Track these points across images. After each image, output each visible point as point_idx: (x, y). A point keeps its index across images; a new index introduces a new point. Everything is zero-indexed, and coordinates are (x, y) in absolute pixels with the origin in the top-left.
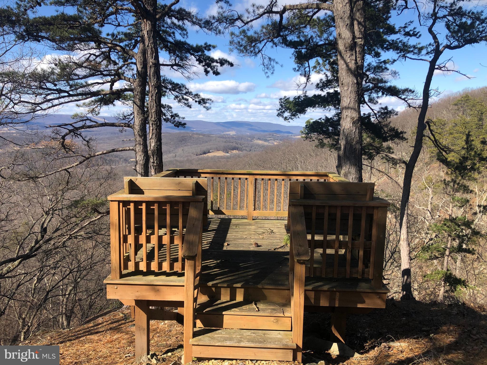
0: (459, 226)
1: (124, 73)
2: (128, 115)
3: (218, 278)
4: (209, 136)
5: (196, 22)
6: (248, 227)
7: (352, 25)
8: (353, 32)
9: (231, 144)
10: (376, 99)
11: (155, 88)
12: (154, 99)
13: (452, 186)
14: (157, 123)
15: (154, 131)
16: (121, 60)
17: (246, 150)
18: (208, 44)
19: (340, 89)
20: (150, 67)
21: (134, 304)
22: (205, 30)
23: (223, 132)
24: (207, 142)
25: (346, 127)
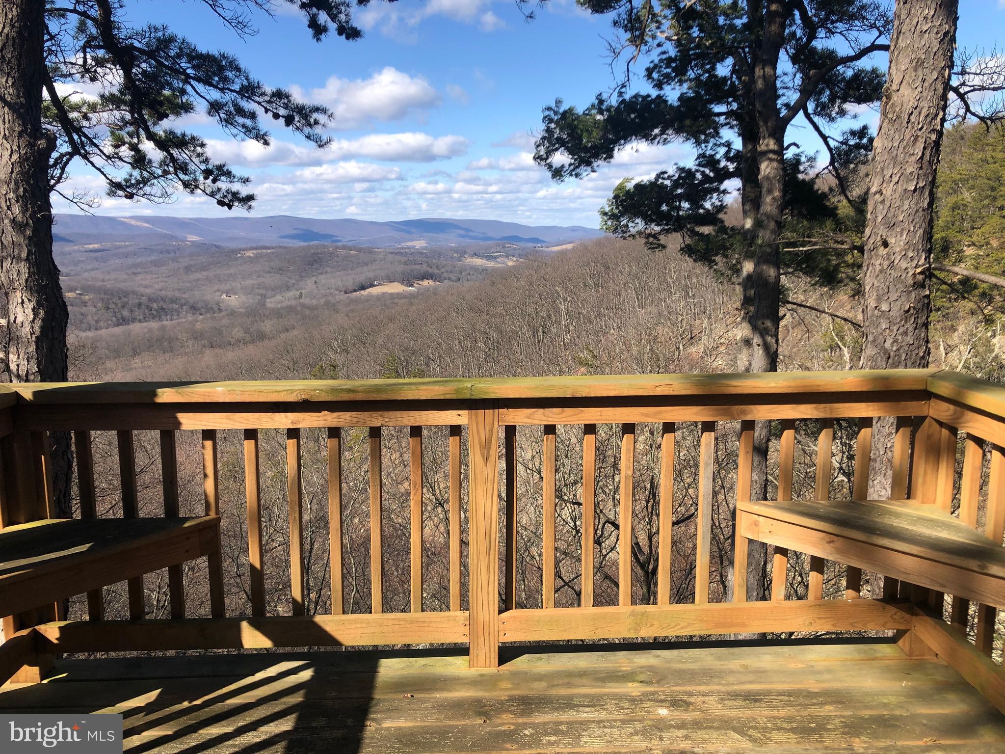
4: (370, 251)
9: (418, 267)
17: (449, 279)
23: (400, 242)
24: (367, 264)
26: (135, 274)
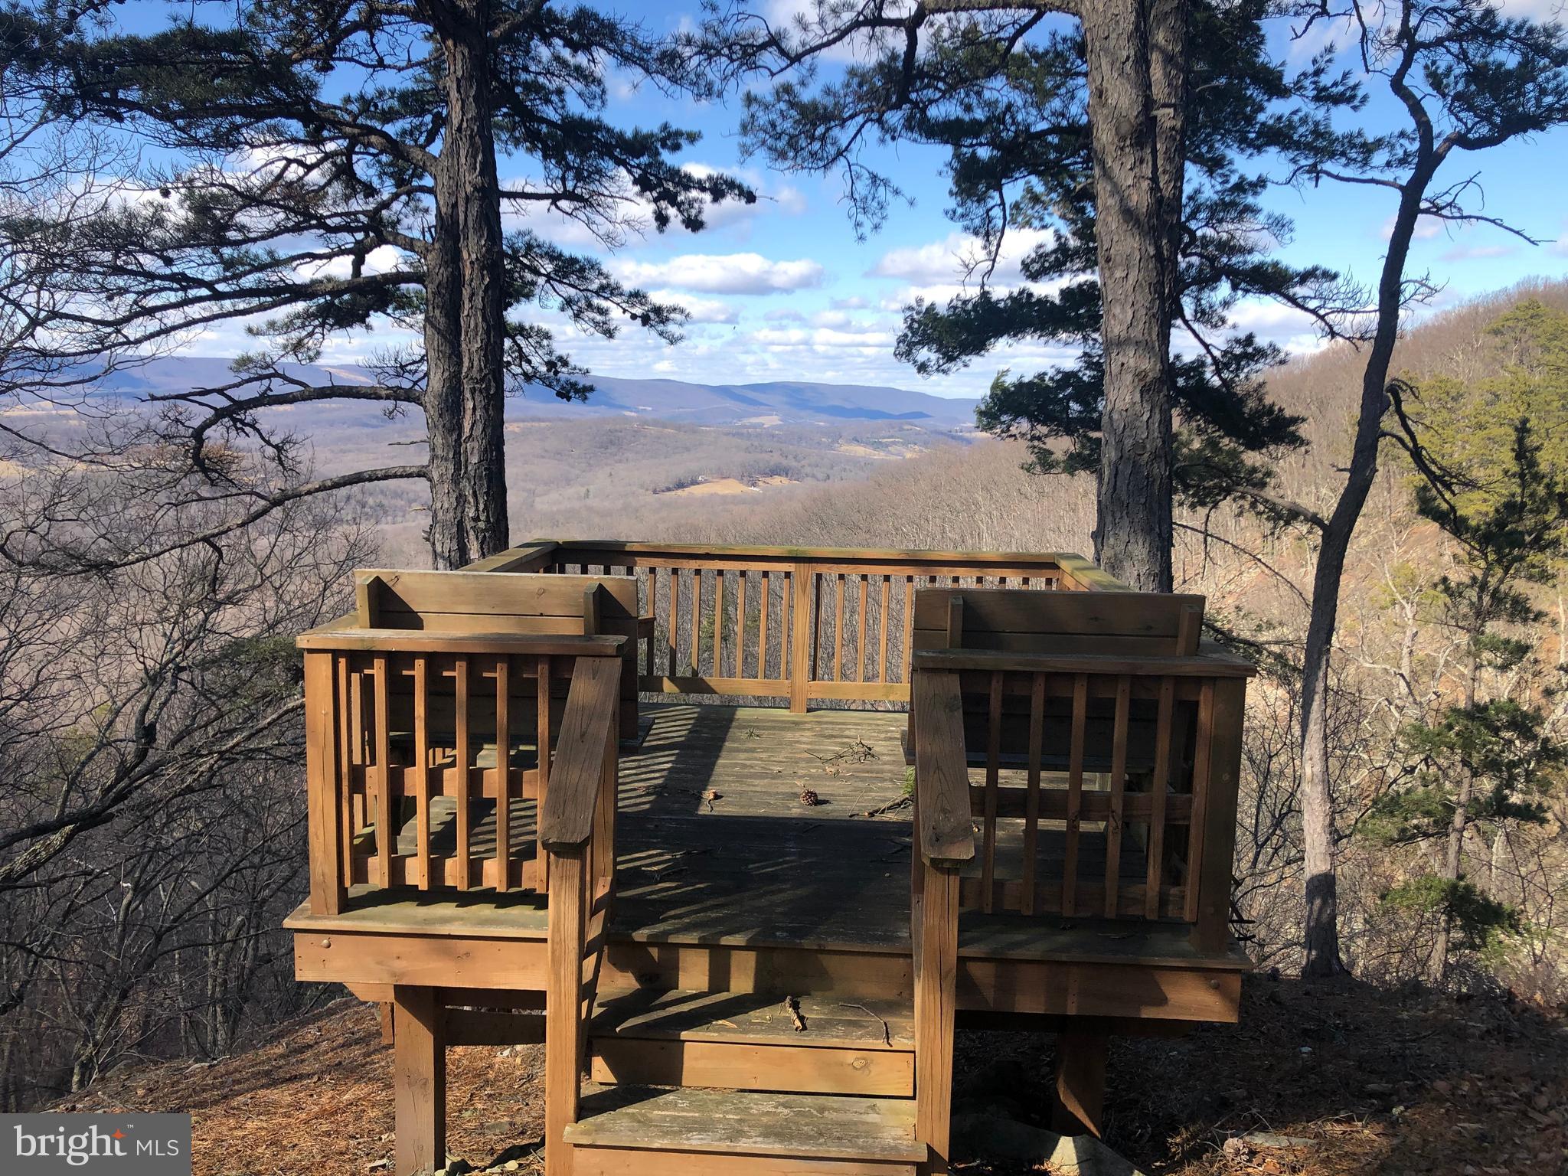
0: (1496, 731)
1: (399, 221)
2: (414, 362)
3: (672, 913)
4: (695, 432)
5: (633, 55)
6: (789, 736)
7: (1142, 62)
8: (1145, 85)
9: (766, 456)
10: (1220, 310)
11: (482, 269)
12: (480, 306)
13: (1475, 599)
14: (488, 389)
15: (478, 414)
16: (389, 182)
17: (813, 476)
18: (673, 128)
19: (1102, 275)
20: (467, 199)
21: (391, 997)
22: (663, 81)
23: (740, 418)
24: (688, 449)
25: (1119, 405)
26: (344, 452)
